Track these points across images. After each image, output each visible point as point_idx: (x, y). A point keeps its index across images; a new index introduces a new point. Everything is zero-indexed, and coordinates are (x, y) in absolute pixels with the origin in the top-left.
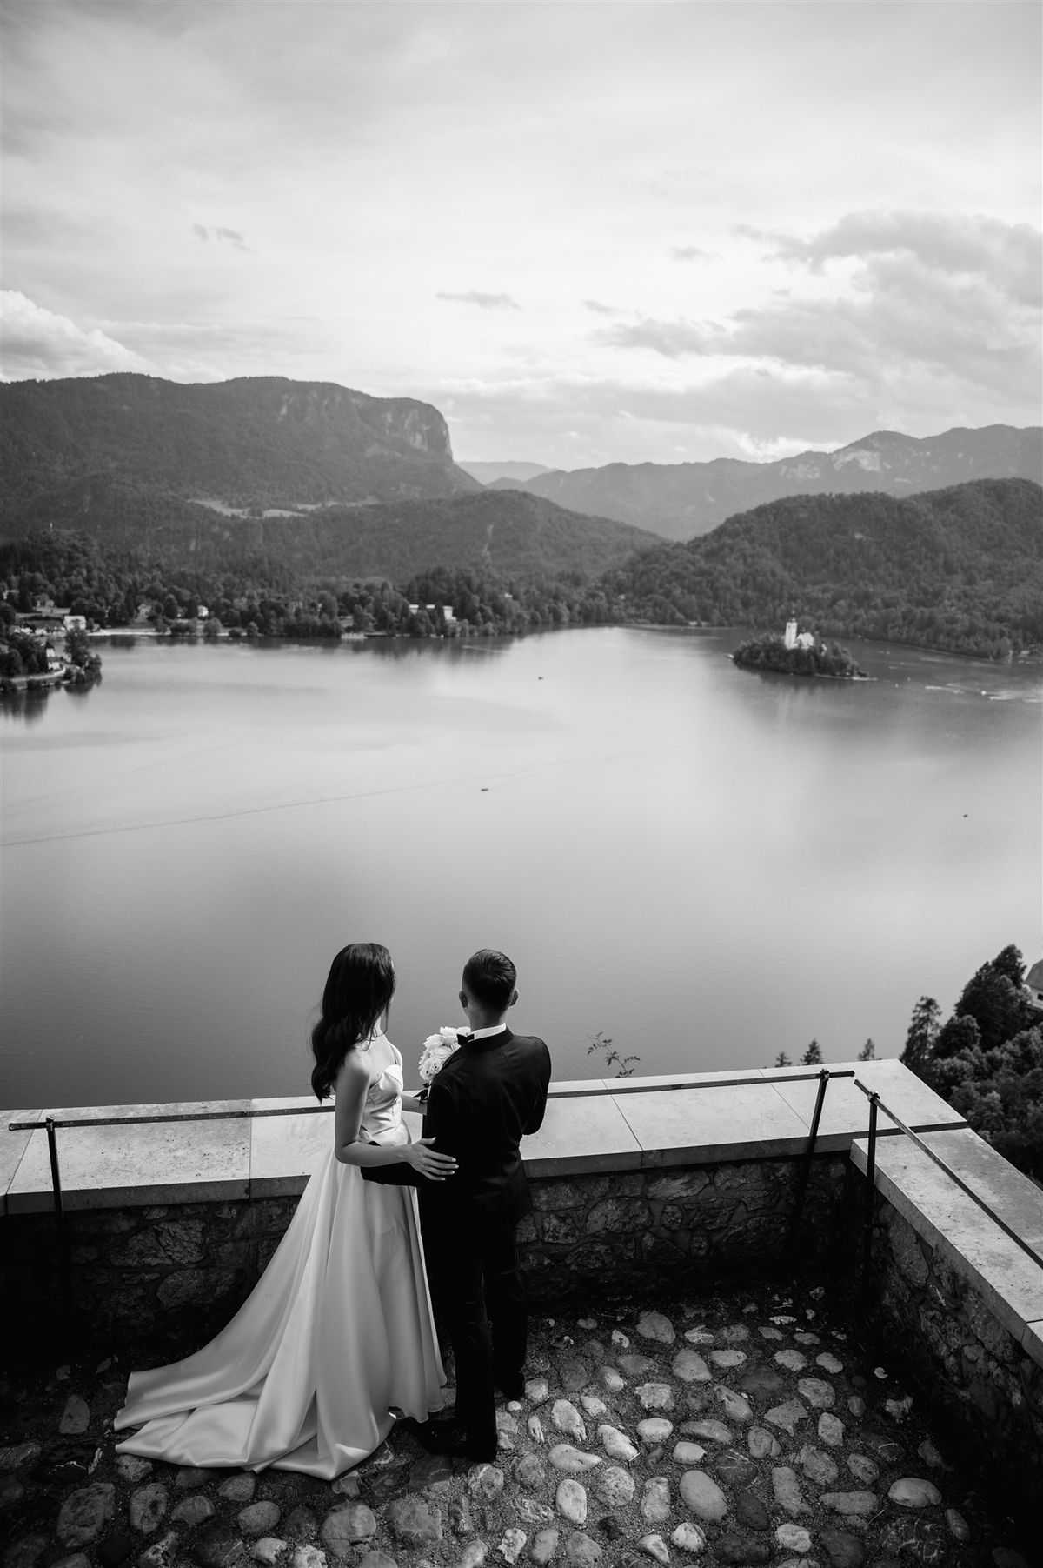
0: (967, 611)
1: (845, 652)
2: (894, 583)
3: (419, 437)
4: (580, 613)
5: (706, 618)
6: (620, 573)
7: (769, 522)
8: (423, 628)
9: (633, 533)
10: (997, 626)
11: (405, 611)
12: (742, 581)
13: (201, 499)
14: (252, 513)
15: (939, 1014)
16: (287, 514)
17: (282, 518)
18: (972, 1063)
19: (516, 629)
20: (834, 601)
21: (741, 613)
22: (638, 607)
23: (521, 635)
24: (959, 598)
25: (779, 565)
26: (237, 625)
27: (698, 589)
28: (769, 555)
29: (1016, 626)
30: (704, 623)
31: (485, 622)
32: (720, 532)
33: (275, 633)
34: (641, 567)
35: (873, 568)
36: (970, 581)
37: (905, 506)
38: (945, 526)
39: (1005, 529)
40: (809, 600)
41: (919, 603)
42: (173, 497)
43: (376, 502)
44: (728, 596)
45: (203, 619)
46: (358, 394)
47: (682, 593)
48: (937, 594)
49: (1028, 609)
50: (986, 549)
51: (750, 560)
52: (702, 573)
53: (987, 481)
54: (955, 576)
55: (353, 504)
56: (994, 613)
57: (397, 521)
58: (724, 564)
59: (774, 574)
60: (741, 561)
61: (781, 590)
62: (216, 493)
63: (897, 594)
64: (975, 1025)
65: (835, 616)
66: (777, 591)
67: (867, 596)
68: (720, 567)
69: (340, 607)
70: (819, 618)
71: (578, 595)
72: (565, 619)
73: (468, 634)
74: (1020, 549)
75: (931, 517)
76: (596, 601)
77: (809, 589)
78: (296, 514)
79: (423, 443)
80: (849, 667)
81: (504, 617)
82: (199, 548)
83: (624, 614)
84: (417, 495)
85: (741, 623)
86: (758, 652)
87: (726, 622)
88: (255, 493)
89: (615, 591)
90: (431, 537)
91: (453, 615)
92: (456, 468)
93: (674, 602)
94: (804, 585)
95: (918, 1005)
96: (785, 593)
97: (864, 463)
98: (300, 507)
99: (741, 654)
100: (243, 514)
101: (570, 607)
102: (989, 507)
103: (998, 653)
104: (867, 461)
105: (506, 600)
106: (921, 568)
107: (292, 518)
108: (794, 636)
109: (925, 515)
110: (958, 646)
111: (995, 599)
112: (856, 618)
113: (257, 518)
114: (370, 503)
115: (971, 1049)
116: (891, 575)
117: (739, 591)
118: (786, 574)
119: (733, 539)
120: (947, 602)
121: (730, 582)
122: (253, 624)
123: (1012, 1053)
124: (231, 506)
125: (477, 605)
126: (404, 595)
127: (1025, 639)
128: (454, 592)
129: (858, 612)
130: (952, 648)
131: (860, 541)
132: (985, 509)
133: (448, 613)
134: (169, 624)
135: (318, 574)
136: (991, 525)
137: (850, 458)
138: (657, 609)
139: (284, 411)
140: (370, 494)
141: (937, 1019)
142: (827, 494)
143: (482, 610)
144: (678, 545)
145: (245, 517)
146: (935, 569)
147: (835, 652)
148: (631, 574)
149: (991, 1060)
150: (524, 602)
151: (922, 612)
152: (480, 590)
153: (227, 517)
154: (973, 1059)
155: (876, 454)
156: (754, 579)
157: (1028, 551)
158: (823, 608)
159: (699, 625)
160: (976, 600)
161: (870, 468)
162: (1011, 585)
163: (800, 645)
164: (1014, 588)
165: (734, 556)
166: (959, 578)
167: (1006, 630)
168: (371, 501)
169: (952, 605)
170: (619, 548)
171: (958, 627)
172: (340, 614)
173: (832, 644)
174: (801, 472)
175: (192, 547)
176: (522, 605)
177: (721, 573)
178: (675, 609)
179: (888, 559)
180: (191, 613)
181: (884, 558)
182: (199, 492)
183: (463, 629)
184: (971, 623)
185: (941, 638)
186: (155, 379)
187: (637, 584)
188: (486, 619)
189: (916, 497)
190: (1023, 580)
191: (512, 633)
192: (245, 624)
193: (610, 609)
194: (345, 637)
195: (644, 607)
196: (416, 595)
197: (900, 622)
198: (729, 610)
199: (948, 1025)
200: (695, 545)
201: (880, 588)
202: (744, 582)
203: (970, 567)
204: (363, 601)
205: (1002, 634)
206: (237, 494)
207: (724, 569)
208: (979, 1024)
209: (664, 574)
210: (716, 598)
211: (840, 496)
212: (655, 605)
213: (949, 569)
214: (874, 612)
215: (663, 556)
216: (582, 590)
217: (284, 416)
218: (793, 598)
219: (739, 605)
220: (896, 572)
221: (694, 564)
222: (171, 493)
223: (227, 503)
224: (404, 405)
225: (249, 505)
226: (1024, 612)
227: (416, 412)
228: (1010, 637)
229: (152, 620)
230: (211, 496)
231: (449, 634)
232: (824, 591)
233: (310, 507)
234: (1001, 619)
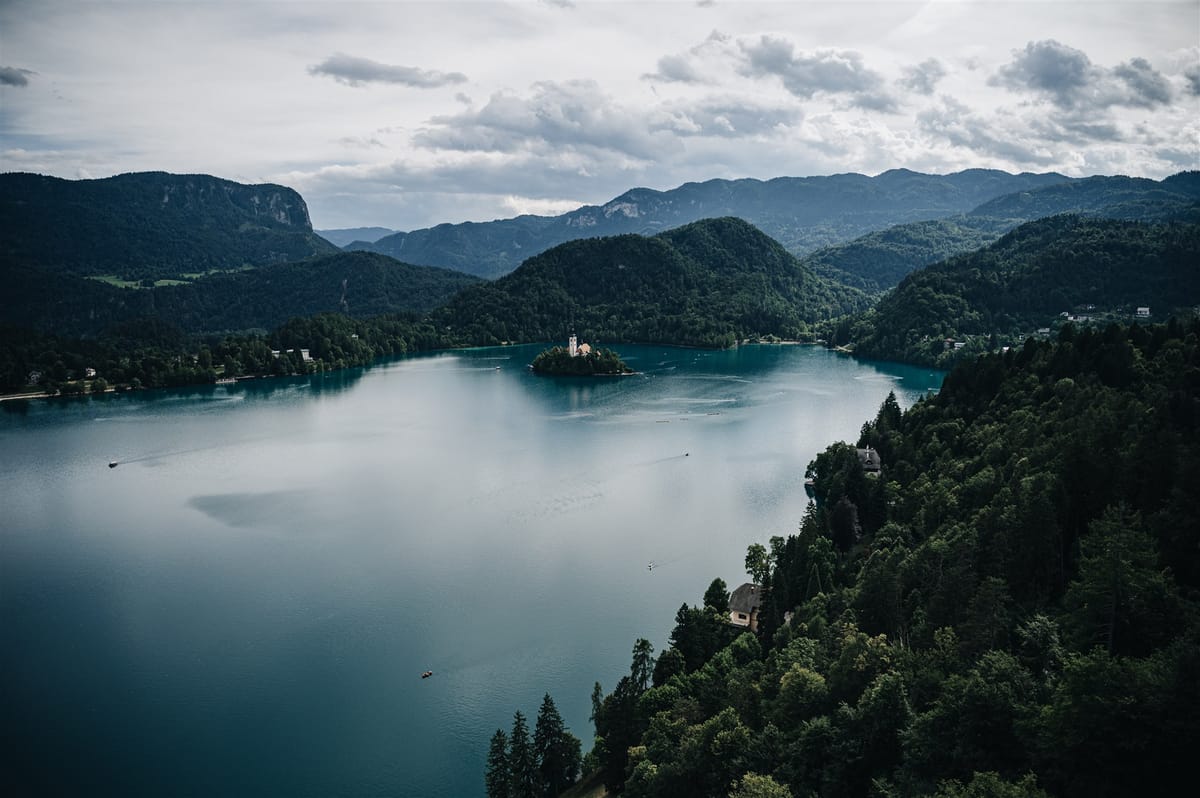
0: (703, 315)
1: (614, 355)
2: (650, 299)
3: (283, 214)
4: (415, 344)
5: (514, 338)
6: (446, 309)
7: (555, 261)
8: (285, 369)
9: (458, 277)
10: (725, 324)
11: (269, 355)
12: (539, 307)
13: (97, 275)
14: (144, 284)
15: (652, 651)
16: (175, 283)
17: (170, 287)
18: (678, 686)
19: (363, 361)
20: (608, 316)
21: (540, 332)
22: (461, 334)
23: (368, 367)
24: (697, 306)
25: (565, 293)
26: (122, 382)
27: (506, 316)
28: (558, 286)
29: (738, 322)
30: (512, 342)
31: (337, 359)
32: (520, 272)
33: (156, 385)
34: (461, 303)
35: (634, 289)
36: (704, 293)
37: (652, 242)
38: (682, 254)
39: (724, 253)
40: (589, 317)
41: (670, 312)
42: (70, 275)
43: (251, 268)
44: (529, 320)
45: (90, 378)
46: (229, 183)
47: (494, 321)
48: (682, 304)
49: (745, 309)
50: (713, 268)
51: (543, 292)
52: (508, 304)
53: (708, 220)
54: (693, 291)
55: (232, 271)
56: (722, 314)
57: (268, 282)
58: (524, 296)
59: (562, 301)
60: (537, 293)
61: (569, 312)
62: (110, 270)
63: (653, 307)
64: (680, 655)
65: (610, 327)
66: (565, 312)
67: (632, 310)
68: (521, 299)
69: (214, 358)
70: (598, 330)
71: (412, 330)
72: (404, 350)
73: (323, 370)
74: (736, 267)
75: (672, 249)
76: (428, 333)
77: (589, 309)
78: (182, 283)
79: (286, 218)
80: (618, 366)
81: (352, 354)
82: (98, 316)
83: (450, 342)
84: (285, 260)
85: (541, 340)
86: (551, 361)
87: (529, 339)
88: (146, 267)
89: (443, 323)
90: (298, 293)
91: (310, 356)
92: (316, 237)
93: (489, 328)
94: (585, 307)
95: (636, 646)
96: (572, 313)
97: (627, 212)
98: (187, 276)
99: (538, 364)
100: (137, 285)
101: (407, 340)
102: (712, 238)
103: (727, 342)
104: (628, 210)
105: (353, 340)
106: (668, 286)
107: (180, 286)
108: (575, 347)
109: (667, 248)
110: (698, 341)
111: (722, 304)
112: (625, 328)
113: (148, 288)
114: (246, 269)
115: (678, 675)
116: (648, 293)
117: (536, 315)
118: (571, 299)
119: (529, 276)
120: (689, 310)
121: (530, 309)
122: (136, 379)
123: (708, 672)
124: (125, 279)
125: (329, 346)
126: (267, 343)
127: (745, 332)
128: (309, 338)
129: (626, 323)
130: (695, 343)
131: (623, 270)
132: (710, 241)
133: (306, 355)
134: (58, 387)
135: (205, 329)
136: (714, 251)
137: (616, 209)
138: (476, 335)
139: (166, 199)
140: (245, 262)
141: (651, 655)
142: (596, 238)
143: (333, 350)
144: (490, 284)
145: (137, 288)
146: (678, 285)
147: (607, 356)
148: (454, 310)
149: (693, 681)
150: (369, 339)
151: (671, 319)
152: (331, 334)
153: (121, 289)
154: (679, 683)
155: (634, 205)
156: (548, 305)
157: (742, 267)
158: (600, 322)
159: (509, 344)
160: (709, 306)
161: (631, 215)
162: (733, 293)
163: (581, 353)
164: (735, 295)
165: (531, 289)
166: (695, 291)
167: (732, 326)
168: (247, 267)
169: (693, 311)
170: (448, 289)
171: (698, 327)
172: (213, 364)
173: (605, 350)
174: (582, 221)
175: (92, 317)
176: (367, 342)
177: (522, 303)
178: (490, 334)
179: (644, 282)
180: (81, 375)
181: (641, 282)
182: (95, 270)
183: (319, 366)
184: (706, 323)
185: (687, 336)
186: (46, 177)
187: (460, 317)
188: (338, 356)
189: (661, 235)
190: (740, 289)
191: (360, 365)
192: (129, 381)
193: (439, 338)
194: (219, 382)
195: (465, 334)
196: (278, 342)
197: (657, 327)
198: (531, 331)
199: (661, 658)
200: (503, 281)
201: (640, 304)
202: (540, 308)
203: (703, 283)
204: (233, 352)
205: (729, 329)
206: (130, 269)
207: (524, 299)
208: (683, 654)
209: (479, 307)
210: (520, 322)
211: (605, 239)
212: (474, 332)
213: (689, 286)
214: (638, 322)
215: (478, 294)
216: (417, 325)
217: (166, 204)
218: (578, 317)
219: (538, 326)
220: (651, 291)
221: (501, 298)
222: (69, 272)
223: (121, 277)
224: (268, 189)
225: (141, 278)
226: (743, 311)
227: (278, 194)
228: (735, 331)
229: (41, 385)
230: (107, 272)
231: (307, 371)
232: (601, 309)
233: (195, 276)
234: (728, 318)
